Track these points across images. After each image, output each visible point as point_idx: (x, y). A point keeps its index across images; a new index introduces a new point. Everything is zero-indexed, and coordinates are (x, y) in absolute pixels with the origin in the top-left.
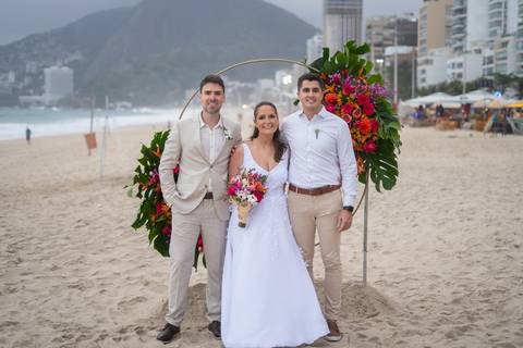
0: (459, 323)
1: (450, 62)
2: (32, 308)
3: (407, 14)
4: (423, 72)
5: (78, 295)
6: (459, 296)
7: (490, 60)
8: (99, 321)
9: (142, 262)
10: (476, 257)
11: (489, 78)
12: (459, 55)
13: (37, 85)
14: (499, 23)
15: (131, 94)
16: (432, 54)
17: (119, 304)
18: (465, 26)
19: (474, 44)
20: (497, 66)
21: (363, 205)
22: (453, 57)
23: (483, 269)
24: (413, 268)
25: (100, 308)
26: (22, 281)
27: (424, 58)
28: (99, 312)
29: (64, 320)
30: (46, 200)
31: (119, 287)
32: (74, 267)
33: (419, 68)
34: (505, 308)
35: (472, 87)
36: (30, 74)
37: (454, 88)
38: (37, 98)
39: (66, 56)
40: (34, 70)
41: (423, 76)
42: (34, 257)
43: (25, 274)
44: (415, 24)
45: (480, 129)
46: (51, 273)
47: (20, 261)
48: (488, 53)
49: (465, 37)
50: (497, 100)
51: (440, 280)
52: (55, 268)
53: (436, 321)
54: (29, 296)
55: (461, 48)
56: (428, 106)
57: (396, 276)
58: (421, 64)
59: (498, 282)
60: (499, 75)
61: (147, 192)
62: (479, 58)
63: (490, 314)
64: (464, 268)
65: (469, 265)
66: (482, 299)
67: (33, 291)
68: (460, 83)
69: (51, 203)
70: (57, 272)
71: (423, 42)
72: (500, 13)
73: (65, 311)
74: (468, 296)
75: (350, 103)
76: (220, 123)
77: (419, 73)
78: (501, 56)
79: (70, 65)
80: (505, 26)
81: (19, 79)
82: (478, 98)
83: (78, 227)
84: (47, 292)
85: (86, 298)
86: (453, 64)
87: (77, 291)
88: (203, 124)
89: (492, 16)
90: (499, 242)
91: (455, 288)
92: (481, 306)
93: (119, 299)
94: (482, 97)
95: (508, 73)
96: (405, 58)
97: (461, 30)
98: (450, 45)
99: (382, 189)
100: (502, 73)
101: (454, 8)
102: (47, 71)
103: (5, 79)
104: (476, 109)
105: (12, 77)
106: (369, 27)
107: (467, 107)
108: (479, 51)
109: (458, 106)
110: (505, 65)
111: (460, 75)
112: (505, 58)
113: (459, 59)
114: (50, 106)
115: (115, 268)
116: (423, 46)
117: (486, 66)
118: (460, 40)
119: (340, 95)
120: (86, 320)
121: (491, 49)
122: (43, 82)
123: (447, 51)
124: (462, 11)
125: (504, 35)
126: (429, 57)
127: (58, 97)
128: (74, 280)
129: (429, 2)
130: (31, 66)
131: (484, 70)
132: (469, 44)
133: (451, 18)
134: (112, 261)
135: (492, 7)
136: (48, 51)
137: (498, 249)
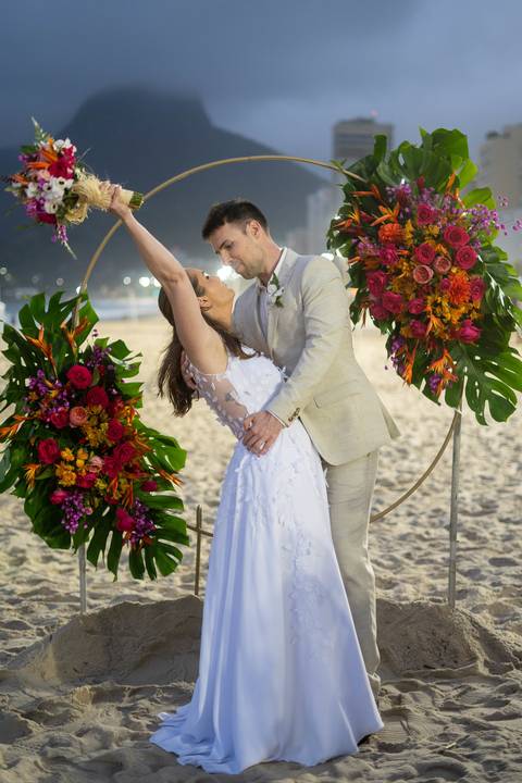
21: (448, 452)
75: (429, 242)
99: (489, 418)
119: (409, 227)
129: (494, 139)
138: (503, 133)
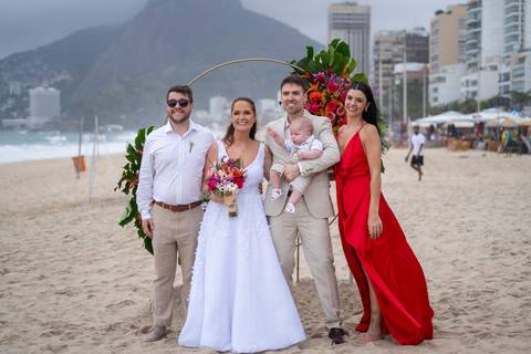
1: (464, 79)
2: (20, 310)
3: (417, 29)
4: (436, 90)
5: (66, 300)
6: (446, 296)
7: (507, 77)
8: (87, 320)
9: (130, 272)
10: (470, 264)
11: (508, 96)
12: (474, 72)
13: (22, 107)
14: (515, 37)
15: (123, 117)
16: (444, 71)
17: (107, 307)
18: (480, 42)
19: (491, 59)
20: (514, 83)
22: (466, 74)
23: (473, 274)
26: (9, 288)
27: (436, 75)
28: (87, 313)
29: (50, 320)
31: (107, 293)
32: (62, 276)
33: (431, 87)
36: (13, 96)
37: (468, 106)
38: (22, 121)
39: (53, 76)
40: (18, 92)
41: (436, 95)
42: (22, 268)
43: (13, 283)
44: (427, 39)
45: (495, 150)
46: (39, 282)
47: (7, 271)
48: (504, 69)
49: (479, 52)
50: (515, 118)
52: (42, 277)
54: (17, 301)
55: (475, 64)
56: (440, 125)
58: (434, 82)
59: (489, 284)
60: (515, 93)
62: (494, 76)
63: (475, 311)
64: (457, 274)
65: (462, 271)
66: (470, 298)
67: (20, 297)
68: (474, 101)
70: (44, 281)
71: (435, 58)
72: (517, 26)
73: (52, 313)
74: (457, 295)
75: (333, 101)
77: (430, 91)
78: (519, 72)
79: (57, 85)
80: (522, 40)
81: (2, 101)
82: (491, 116)
83: (66, 242)
84: (34, 298)
85: (73, 303)
86: (467, 82)
87: (64, 296)
89: (508, 30)
90: (496, 251)
91: (445, 290)
92: (468, 304)
93: (107, 302)
94: (496, 115)
95: (525, 91)
96: (416, 75)
97: (475, 46)
98: (464, 62)
100: (519, 91)
101: (469, 22)
102: (31, 92)
104: (490, 128)
106: (377, 43)
107: (481, 126)
108: (495, 68)
109: (471, 125)
110: (522, 82)
111: (475, 93)
112: (522, 75)
113: (473, 77)
114: (35, 130)
115: (103, 277)
116: (436, 62)
117: (502, 84)
118: (475, 56)
119: (324, 94)
120: (74, 320)
121: (508, 64)
122: (27, 105)
123: (461, 67)
124: (477, 25)
125: (522, 50)
126: (442, 75)
127: (46, 119)
128: (62, 288)
129: (440, 15)
130: (15, 87)
131: (500, 88)
132: (483, 60)
133: (466, 32)
134: (101, 271)
135: (508, 20)
136: (33, 71)
137: (494, 256)
138: (445, 10)
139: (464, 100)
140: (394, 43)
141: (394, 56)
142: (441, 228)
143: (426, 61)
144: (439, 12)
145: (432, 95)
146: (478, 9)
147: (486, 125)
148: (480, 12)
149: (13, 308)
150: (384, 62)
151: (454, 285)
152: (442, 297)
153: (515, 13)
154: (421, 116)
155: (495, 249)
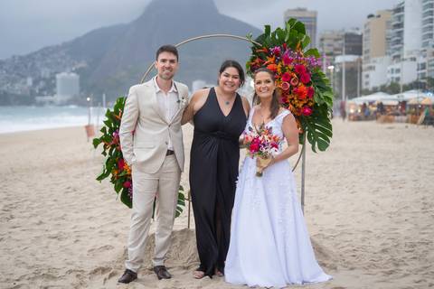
0: (385, 268)
1: (389, 68)
3: (353, 29)
4: (367, 76)
5: (56, 244)
6: (386, 247)
7: (423, 66)
8: (68, 264)
9: (115, 219)
10: (405, 217)
11: (422, 81)
12: (397, 62)
13: (50, 87)
14: (430, 36)
16: (374, 62)
17: (89, 251)
18: (402, 39)
19: (411, 53)
20: (429, 71)
22: (391, 64)
23: (409, 226)
24: (348, 225)
25: (72, 254)
26: (10, 233)
27: (368, 65)
28: (70, 257)
29: (38, 263)
30: (46, 175)
31: (91, 238)
32: (57, 222)
33: (364, 73)
34: (427, 257)
35: (408, 88)
36: (44, 79)
37: (393, 88)
38: (50, 98)
39: (74, 64)
40: (48, 76)
41: (368, 80)
42: (25, 214)
43: (15, 227)
44: (361, 36)
45: (414, 122)
46: (37, 227)
47: (12, 217)
48: (421, 60)
49: (402, 47)
50: (429, 98)
51: (371, 234)
52: (41, 223)
53: (365, 266)
54: (13, 244)
55: (398, 56)
56: (371, 103)
57: (333, 231)
58: (366, 70)
59: (423, 236)
60: (430, 79)
61: (111, 151)
62: (414, 65)
63: (414, 261)
64: (394, 226)
65: (397, 223)
66: (407, 249)
67: (18, 240)
68: (398, 85)
69: (51, 177)
70: (41, 226)
71: (366, 52)
72: (431, 27)
73: (40, 256)
74: (396, 246)
75: (288, 72)
76: (173, 88)
77: (363, 78)
78: (433, 62)
79: (77, 71)
81: (35, 83)
82: (412, 97)
83: (67, 192)
84: (29, 241)
85: (61, 247)
86: (392, 70)
87: (55, 240)
88: (159, 89)
89: (425, 30)
90: (426, 207)
91: (384, 241)
92: (406, 254)
93: (89, 248)
94: (416, 96)
96: (352, 65)
97: (398, 42)
98: (390, 54)
99: (317, 149)
101: (394, 23)
102: (58, 76)
103: (25, 83)
104: (412, 106)
105: (30, 81)
106: (322, 40)
107: (404, 104)
108: (414, 59)
109: (396, 103)
111: (398, 79)
113: (397, 66)
114: (62, 104)
115: (92, 224)
116: (367, 55)
117: (420, 72)
118: (399, 49)
119: (279, 66)
120: (58, 262)
121: (425, 56)
122: (54, 86)
123: (388, 58)
124: (400, 25)
126: (372, 65)
127: (66, 98)
128: (54, 233)
129: (372, 18)
130: (45, 73)
131: (418, 74)
132: (405, 53)
133: (391, 31)
134: (90, 218)
135: (425, 22)
136: (59, 60)
137: (424, 210)
138: (376, 14)
139: (389, 84)
140: (336, 40)
141: (336, 50)
142: (376, 185)
143: (360, 54)
144: (371, 16)
145: (364, 80)
146: (402, 13)
147: (408, 103)
148: (403, 15)
149: (7, 250)
150: (328, 55)
151: (392, 236)
152: (383, 247)
153: (431, 17)
154: (356, 96)
155: (425, 204)
